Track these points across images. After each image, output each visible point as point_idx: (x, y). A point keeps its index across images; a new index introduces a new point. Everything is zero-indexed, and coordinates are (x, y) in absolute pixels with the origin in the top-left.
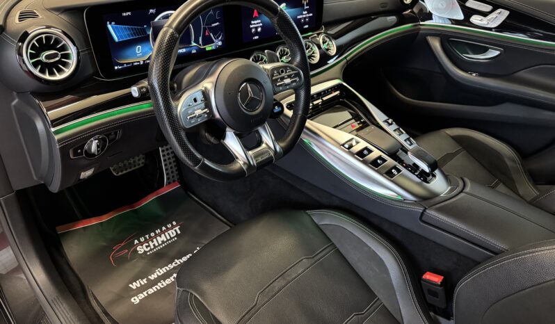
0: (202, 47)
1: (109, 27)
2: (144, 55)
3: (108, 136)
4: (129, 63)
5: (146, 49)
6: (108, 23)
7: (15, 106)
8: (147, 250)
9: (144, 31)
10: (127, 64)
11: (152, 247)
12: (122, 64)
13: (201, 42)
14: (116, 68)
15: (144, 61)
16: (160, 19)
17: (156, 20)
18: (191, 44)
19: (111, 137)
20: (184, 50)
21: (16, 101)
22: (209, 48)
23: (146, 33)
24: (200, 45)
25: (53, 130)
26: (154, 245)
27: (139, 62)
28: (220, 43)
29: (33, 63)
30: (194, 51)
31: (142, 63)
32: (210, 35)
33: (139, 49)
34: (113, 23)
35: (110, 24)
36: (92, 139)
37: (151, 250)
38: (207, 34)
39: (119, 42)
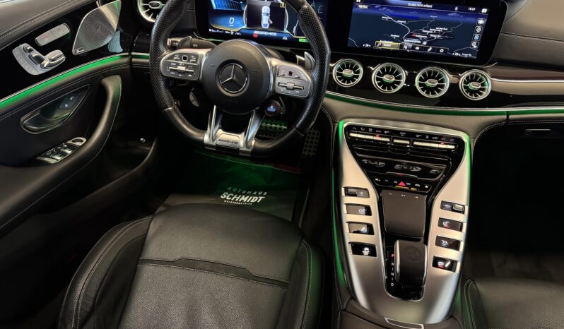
0: (295, 37)
2: (235, 26)
4: (221, 30)
5: (239, 22)
8: (228, 198)
9: (239, 7)
10: (220, 30)
11: (233, 199)
12: (216, 29)
13: (294, 32)
14: (210, 30)
15: (235, 32)
18: (283, 30)
20: (275, 34)
22: (302, 40)
23: (241, 9)
24: (293, 34)
26: (235, 199)
27: (230, 31)
29: (144, 6)
30: (285, 38)
33: (232, 20)
37: (230, 200)
39: (216, 10)
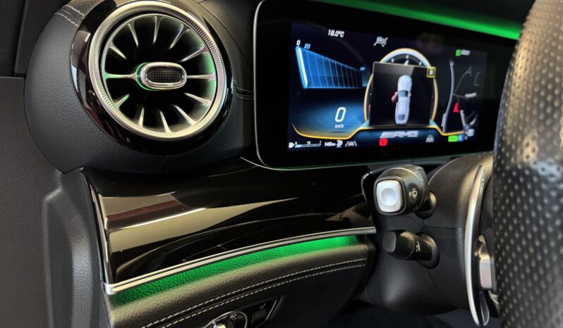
0: (444, 134)
1: (299, 51)
2: (347, 128)
3: (250, 312)
4: (317, 141)
5: (354, 117)
6: (299, 42)
7: (50, 205)
9: (358, 79)
10: (313, 141)
12: (303, 140)
13: (443, 124)
16: (390, 61)
17: (383, 61)
18: (428, 123)
19: (257, 316)
21: (58, 191)
22: (454, 138)
23: (360, 84)
24: (441, 128)
25: (110, 289)
27: (335, 141)
28: (471, 133)
29: (109, 81)
30: (430, 139)
31: (340, 144)
32: (459, 115)
33: (341, 114)
34: (308, 46)
35: (302, 46)
36: (213, 322)
38: (456, 110)
39: (309, 90)
